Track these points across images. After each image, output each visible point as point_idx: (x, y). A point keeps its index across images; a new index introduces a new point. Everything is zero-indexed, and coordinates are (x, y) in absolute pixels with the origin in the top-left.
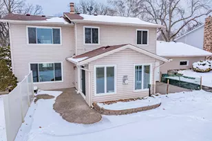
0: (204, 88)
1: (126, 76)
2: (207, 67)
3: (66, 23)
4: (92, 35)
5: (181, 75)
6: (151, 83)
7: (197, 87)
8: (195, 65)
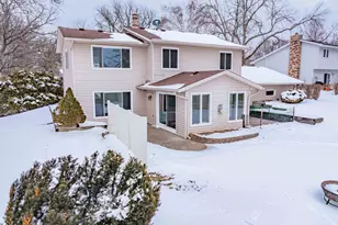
0: (296, 119)
1: (220, 106)
2: (297, 97)
3: (140, 43)
4: (170, 58)
5: (270, 107)
6: (245, 113)
7: (290, 118)
8: (284, 95)
